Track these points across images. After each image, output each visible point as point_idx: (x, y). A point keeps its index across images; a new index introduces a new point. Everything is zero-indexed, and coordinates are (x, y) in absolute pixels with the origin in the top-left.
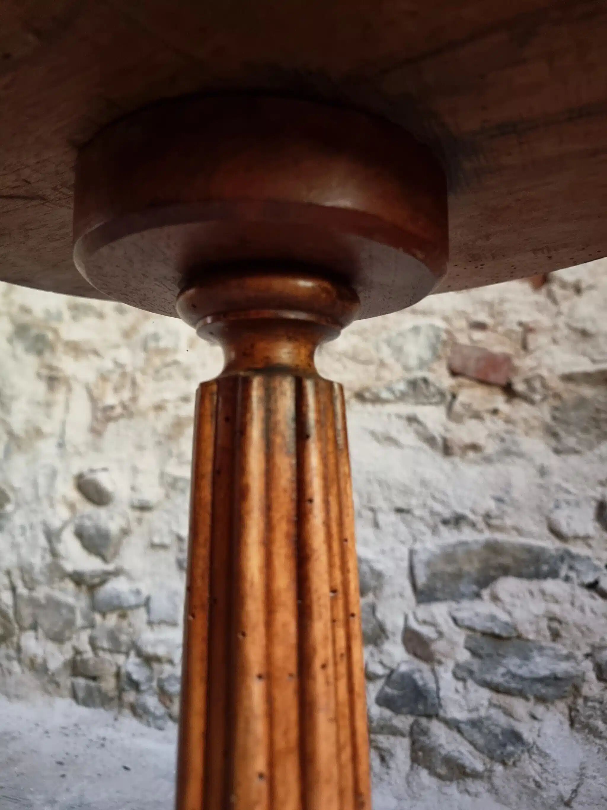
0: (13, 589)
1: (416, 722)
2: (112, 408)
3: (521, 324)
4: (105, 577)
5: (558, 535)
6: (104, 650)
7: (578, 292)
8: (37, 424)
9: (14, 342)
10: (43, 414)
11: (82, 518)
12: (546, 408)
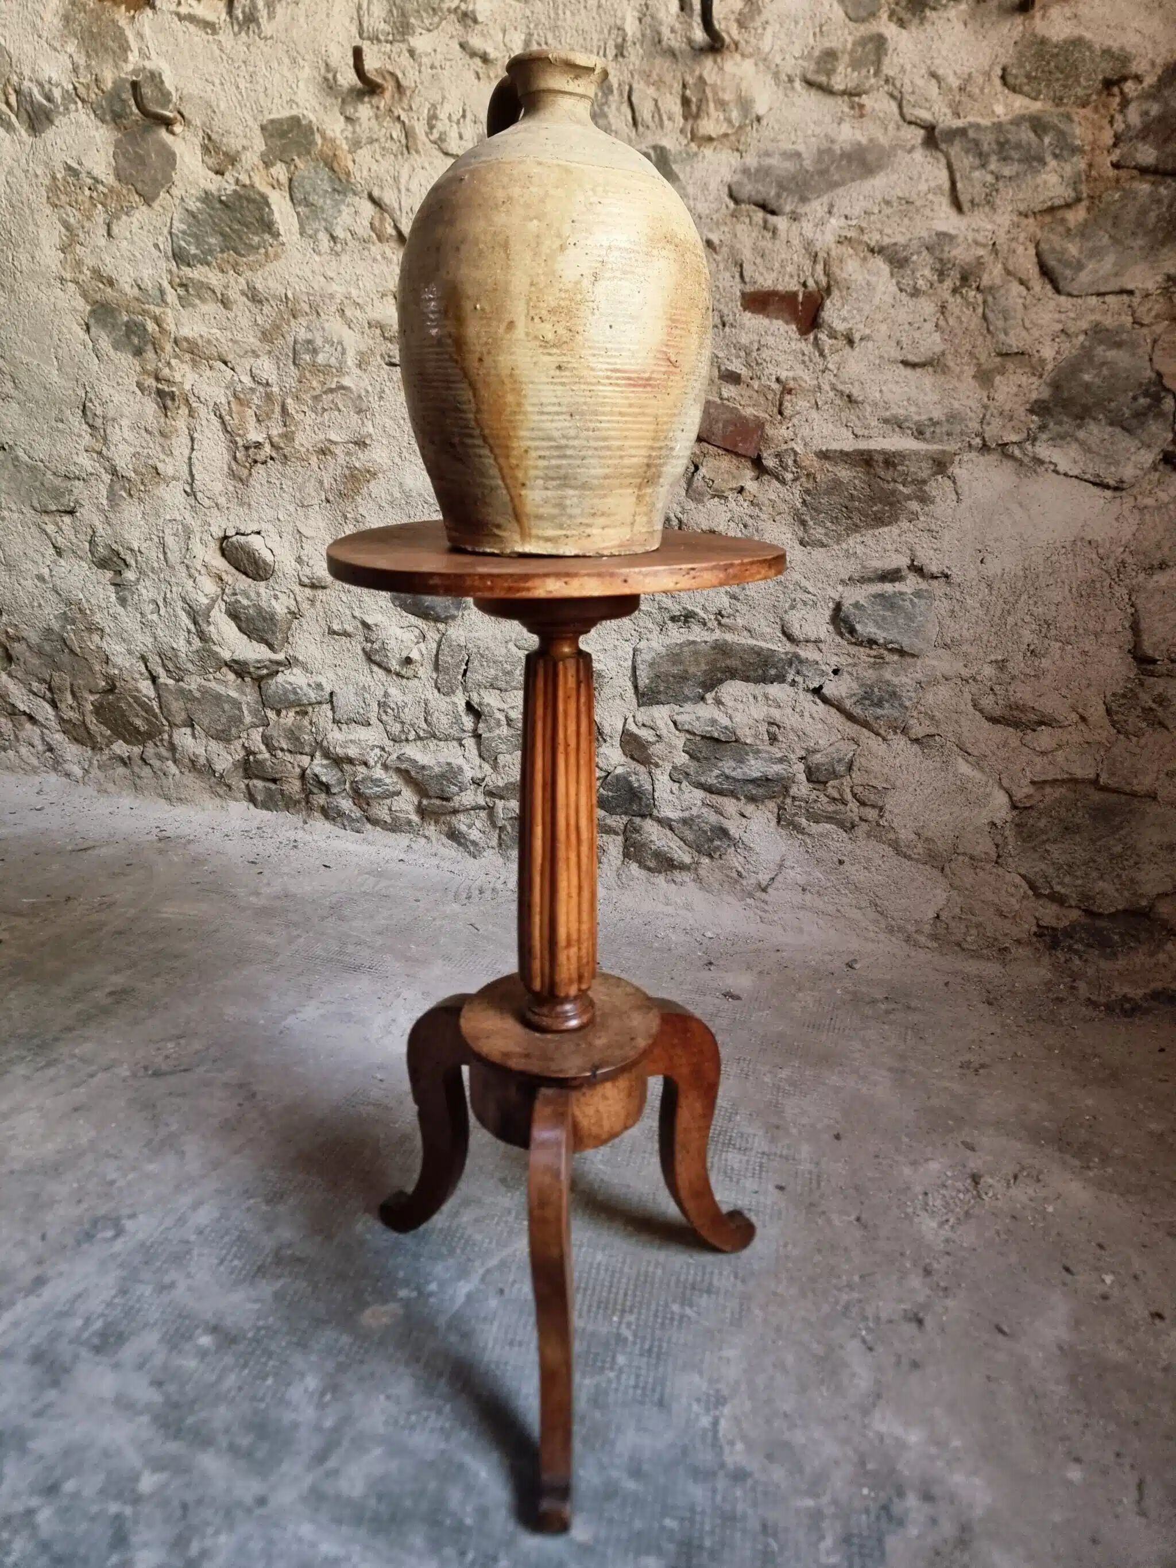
0: (154, 679)
1: (630, 822)
2: (258, 445)
3: (778, 380)
4: (275, 668)
5: (790, 637)
6: (282, 750)
7: (851, 342)
8: (150, 462)
9: (93, 330)
10: (159, 449)
11: (235, 594)
12: (797, 490)
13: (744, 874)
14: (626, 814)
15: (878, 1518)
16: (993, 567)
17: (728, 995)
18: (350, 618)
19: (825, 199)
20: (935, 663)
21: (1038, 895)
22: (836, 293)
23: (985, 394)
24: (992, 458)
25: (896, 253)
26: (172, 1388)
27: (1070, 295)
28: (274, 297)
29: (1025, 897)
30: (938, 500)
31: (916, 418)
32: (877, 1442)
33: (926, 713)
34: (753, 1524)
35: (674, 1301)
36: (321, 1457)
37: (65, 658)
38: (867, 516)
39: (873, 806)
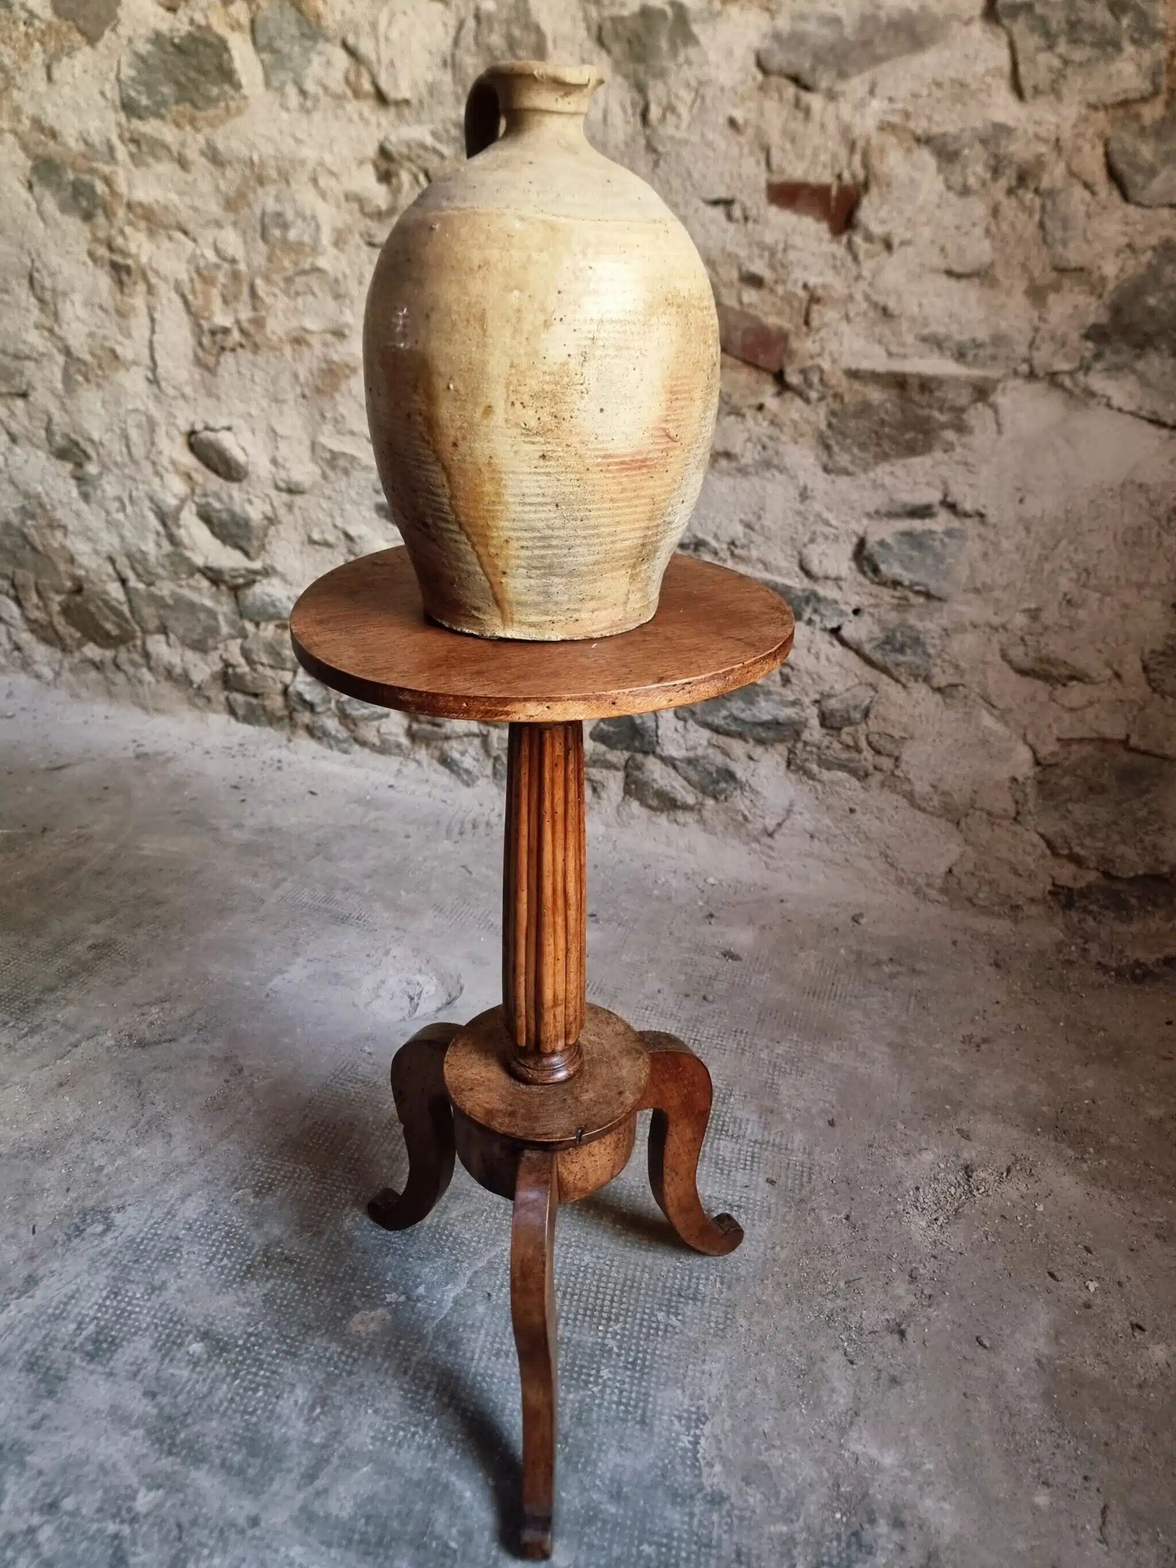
0: (123, 582)
1: (631, 758)
2: (226, 331)
3: (805, 286)
4: (251, 578)
5: (808, 573)
6: (262, 664)
7: (888, 246)
8: (107, 344)
9: (37, 189)
10: (115, 329)
11: (205, 495)
12: (822, 411)
13: (750, 817)
14: (627, 749)
15: (849, 1546)
16: (1033, 508)
17: (729, 955)
18: (331, 527)
19: (867, 75)
20: (962, 608)
21: (1055, 854)
22: (874, 190)
23: (1035, 314)
24: (1039, 387)
25: (945, 144)
26: (164, 1400)
27: (1139, 204)
28: (239, 160)
29: (1043, 856)
30: (977, 430)
31: (958, 337)
32: (852, 1464)
33: (950, 662)
34: (728, 1551)
35: (660, 1310)
36: (310, 1476)
37: (27, 554)
38: (897, 444)
39: (889, 756)
